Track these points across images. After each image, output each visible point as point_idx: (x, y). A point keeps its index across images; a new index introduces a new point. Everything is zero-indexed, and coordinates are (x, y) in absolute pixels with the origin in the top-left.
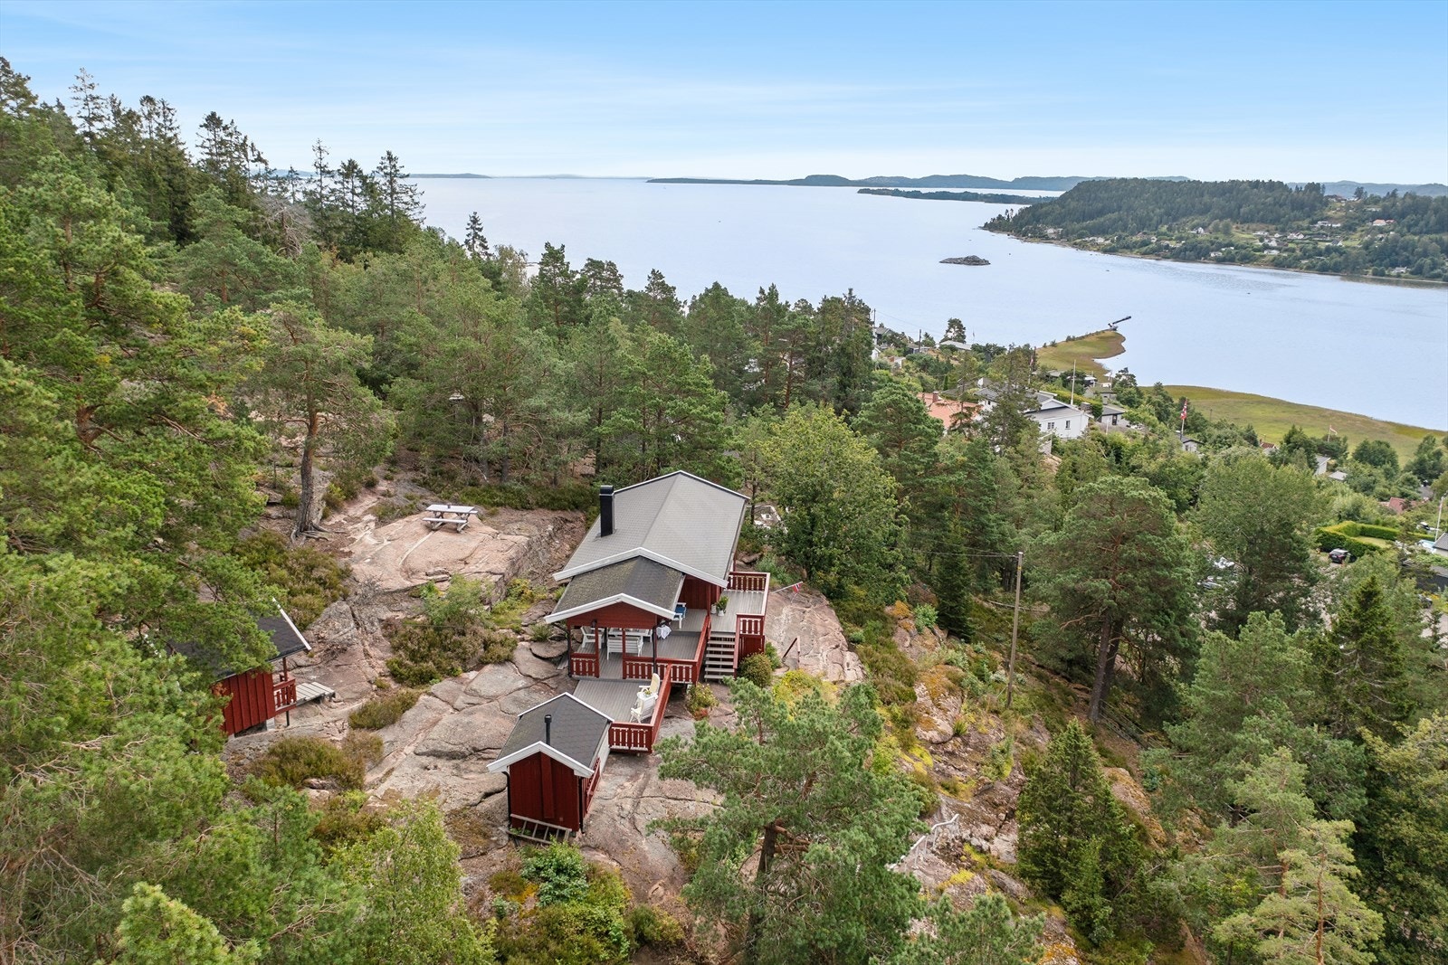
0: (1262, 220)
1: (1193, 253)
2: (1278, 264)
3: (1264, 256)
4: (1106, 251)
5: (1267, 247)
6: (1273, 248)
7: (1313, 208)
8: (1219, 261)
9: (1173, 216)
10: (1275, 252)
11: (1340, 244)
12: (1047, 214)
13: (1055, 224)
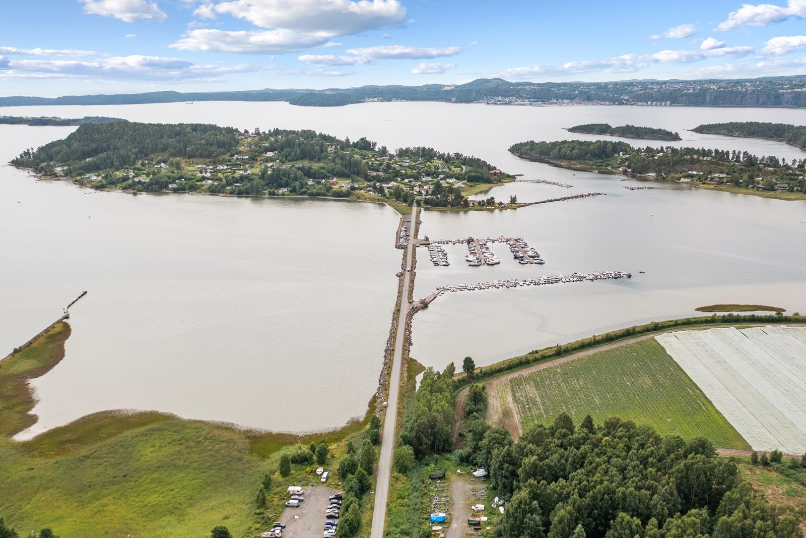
0: (201, 156)
1: (157, 187)
2: (213, 191)
3: (203, 186)
4: (100, 187)
5: (204, 178)
6: (208, 179)
7: (230, 145)
8: (176, 191)
9: (144, 153)
10: (210, 182)
11: (249, 172)
12: (57, 153)
13: (64, 161)
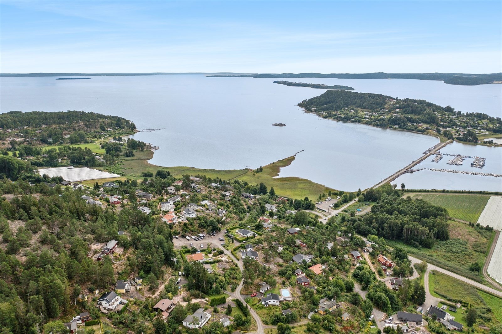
0: (368, 108)
1: (346, 120)
2: (367, 123)
3: (364, 121)
4: (325, 117)
5: (365, 118)
6: (367, 118)
7: (382, 104)
8: (353, 122)
9: (346, 105)
10: (367, 119)
11: (385, 117)
12: (315, 102)
13: (316, 106)
